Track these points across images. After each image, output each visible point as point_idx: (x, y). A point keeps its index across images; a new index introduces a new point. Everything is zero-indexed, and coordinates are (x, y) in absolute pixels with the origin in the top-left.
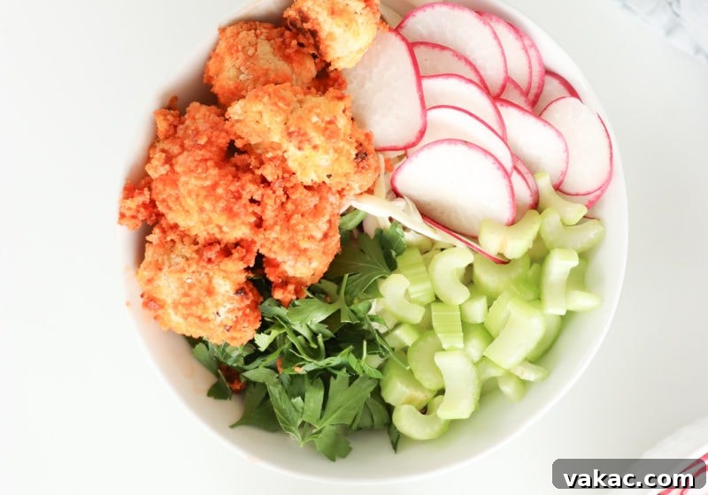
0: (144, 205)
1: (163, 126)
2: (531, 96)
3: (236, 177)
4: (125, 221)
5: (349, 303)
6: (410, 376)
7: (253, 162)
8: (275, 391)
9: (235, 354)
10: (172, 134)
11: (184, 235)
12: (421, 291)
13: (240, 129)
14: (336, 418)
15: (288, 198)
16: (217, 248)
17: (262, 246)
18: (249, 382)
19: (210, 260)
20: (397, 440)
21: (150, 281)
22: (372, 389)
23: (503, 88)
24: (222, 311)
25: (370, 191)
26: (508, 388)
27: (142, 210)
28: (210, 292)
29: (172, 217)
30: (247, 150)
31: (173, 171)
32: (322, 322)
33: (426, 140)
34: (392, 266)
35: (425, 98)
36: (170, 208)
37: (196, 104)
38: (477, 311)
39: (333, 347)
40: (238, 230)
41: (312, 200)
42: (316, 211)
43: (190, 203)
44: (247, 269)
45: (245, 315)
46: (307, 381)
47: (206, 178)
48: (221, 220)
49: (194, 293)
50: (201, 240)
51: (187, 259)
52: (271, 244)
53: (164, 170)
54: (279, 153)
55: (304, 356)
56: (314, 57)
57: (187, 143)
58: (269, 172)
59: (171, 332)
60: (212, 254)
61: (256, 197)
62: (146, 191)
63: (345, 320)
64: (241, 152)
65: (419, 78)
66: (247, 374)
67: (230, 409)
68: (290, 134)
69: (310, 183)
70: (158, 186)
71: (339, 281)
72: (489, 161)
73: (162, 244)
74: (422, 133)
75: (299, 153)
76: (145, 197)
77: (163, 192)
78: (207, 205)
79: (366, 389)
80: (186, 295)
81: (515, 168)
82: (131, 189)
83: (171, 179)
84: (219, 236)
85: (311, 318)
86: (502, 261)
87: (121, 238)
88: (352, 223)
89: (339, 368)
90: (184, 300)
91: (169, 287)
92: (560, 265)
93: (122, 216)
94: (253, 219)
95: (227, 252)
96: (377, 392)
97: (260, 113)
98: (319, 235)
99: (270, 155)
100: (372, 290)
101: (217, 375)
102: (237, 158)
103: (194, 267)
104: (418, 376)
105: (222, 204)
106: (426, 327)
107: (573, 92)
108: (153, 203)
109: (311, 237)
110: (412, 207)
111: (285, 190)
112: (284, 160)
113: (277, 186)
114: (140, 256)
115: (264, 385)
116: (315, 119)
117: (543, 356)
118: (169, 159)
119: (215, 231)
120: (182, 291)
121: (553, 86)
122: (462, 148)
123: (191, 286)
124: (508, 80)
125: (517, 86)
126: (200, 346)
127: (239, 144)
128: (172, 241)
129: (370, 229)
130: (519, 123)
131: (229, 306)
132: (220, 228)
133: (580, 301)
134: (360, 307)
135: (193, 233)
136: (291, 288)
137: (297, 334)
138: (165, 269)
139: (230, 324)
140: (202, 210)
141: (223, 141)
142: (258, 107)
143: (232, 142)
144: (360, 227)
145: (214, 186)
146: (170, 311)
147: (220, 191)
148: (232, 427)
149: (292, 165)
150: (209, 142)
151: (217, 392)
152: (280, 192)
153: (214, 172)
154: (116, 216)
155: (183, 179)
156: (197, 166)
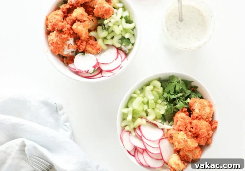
0: (213, 125)
1: (210, 141)
2: (137, 150)
3: (196, 132)
4: (216, 122)
5: (171, 108)
7: (193, 135)
8: (185, 89)
9: (193, 95)
10: (208, 139)
11: (205, 120)
12: (157, 111)
13: (195, 141)
14: (172, 84)
15: (185, 128)
16: (199, 118)
17: (190, 119)
18: (190, 89)
19: (200, 116)
20: (160, 80)
21: (211, 111)
22: (165, 90)
23: (143, 152)
24: (197, 106)
25: (168, 130)
26: (139, 92)
27: (213, 124)
28: (200, 110)
29: (207, 123)
30: (194, 137)
31: (208, 132)
32: (178, 104)
33: (158, 141)
34: (163, 115)
35: (159, 149)
36: (208, 125)
37: (204, 145)
38: (146, 107)
39: (175, 99)
40: (195, 122)
41: (180, 128)
42: (179, 126)
43: (204, 127)
44: (192, 114)
45: (192, 105)
46: (179, 92)
47: (202, 131)
48: (198, 124)
49: (203, 109)
50: (202, 119)
51: (204, 116)
52: (188, 119)
53: (209, 132)
54: (188, 137)
55: (180, 97)
57: (205, 138)
58: (190, 134)
59: (206, 100)
60: (200, 117)
61: (192, 128)
62: (213, 128)
63: (172, 105)
64: (195, 137)
65: (161, 153)
66: (190, 91)
67: (193, 84)
68: (187, 141)
69: (182, 131)
70: (211, 129)
71: (174, 112)
72: (147, 138)
73: (209, 118)
75: (184, 138)
76: (213, 127)
77: (209, 128)
78: (201, 126)
79: (167, 90)
80: (204, 109)
81: (141, 137)
82: (216, 128)
83: (208, 131)
84: (198, 120)
85: (180, 105)
86: (141, 117)
87: (217, 118)
88: (171, 123)
89: (172, 95)
90: (204, 107)
91: (208, 110)
92: (130, 118)
93: (217, 123)
94: (192, 124)
95: (197, 117)
97: (192, 145)
98: (179, 121)
99: (190, 137)
100: (167, 111)
101: (196, 90)
102: (196, 135)
103: (203, 114)
104: (157, 94)
105: (198, 127)
106: (156, 103)
107: (129, 152)
108: (211, 125)
109: (181, 121)
110: (159, 127)
111: (186, 130)
112: (187, 136)
113: (188, 131)
114: (213, 115)
115: (187, 89)
116: (182, 144)
117: (131, 99)
118: (209, 134)
119: (199, 121)
120: (205, 109)
121: (133, 153)
122: (152, 140)
123: (203, 110)
124: (142, 154)
125: (140, 152)
126: (200, 96)
127: (196, 138)
128: (207, 119)
129: (167, 122)
130: (140, 145)
131: (196, 107)
132: (198, 122)
133: (125, 110)
134: (169, 107)
135: (203, 121)
136: (184, 111)
137: (182, 102)
138: (208, 113)
139: (195, 103)
140: (202, 125)
141: (199, 139)
142: (193, 146)
143: (197, 138)
144: (169, 122)
145: (200, 130)
146: (207, 105)
147: (199, 129)
148: (193, 81)
149: (185, 135)
150: (201, 138)
151: (196, 87)
152: (187, 130)
153: (200, 133)
155: (206, 131)
156: (203, 134)
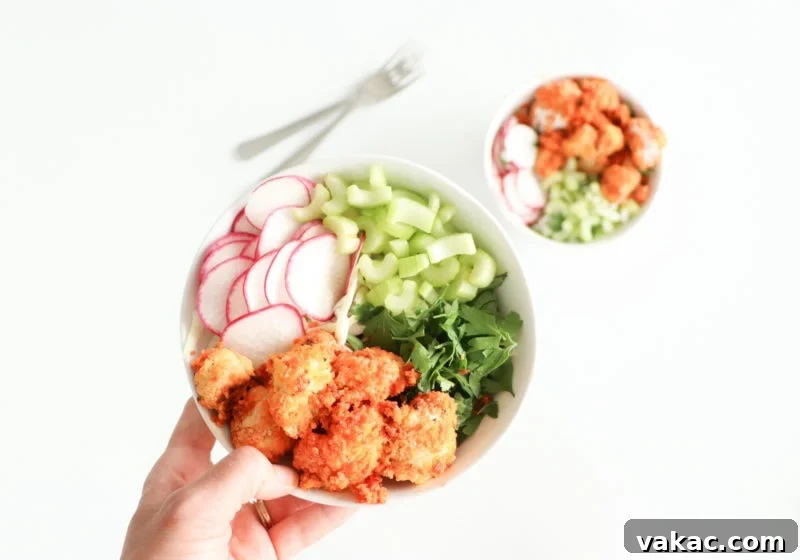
0: (369, 487)
1: (312, 483)
2: (250, 239)
3: (337, 423)
4: (382, 498)
5: (412, 333)
6: (454, 283)
7: (324, 414)
8: (482, 371)
9: (464, 406)
10: (317, 476)
11: (385, 453)
12: (393, 285)
13: (304, 429)
14: (492, 325)
15: (346, 386)
16: (388, 427)
17: (381, 397)
18: (482, 390)
19: (398, 431)
21: (421, 472)
22: (468, 307)
23: (248, 258)
24: (432, 417)
25: (333, 334)
26: (448, 215)
27: (373, 488)
28: (419, 427)
29: (374, 464)
30: (316, 419)
31: (341, 470)
32: (427, 348)
33: (290, 303)
34: (381, 309)
35: (261, 307)
36: (368, 466)
37: (294, 463)
38: (400, 246)
39: (443, 337)
40: (374, 419)
41: (345, 370)
42: (352, 366)
43: (360, 451)
44: (400, 405)
45: (432, 401)
46: (471, 351)
47: (341, 443)
48: (368, 427)
49: (423, 439)
50: (385, 440)
51: (400, 447)
52: (379, 390)
53: (342, 476)
54: (315, 396)
55: (452, 356)
56: (248, 389)
57: (320, 463)
58: (330, 400)
59: (457, 453)
60: (393, 431)
61: (348, 406)
62: (359, 487)
63: (422, 333)
64: (319, 425)
65: (249, 314)
66: (476, 394)
67: (503, 399)
68: (300, 390)
69: (333, 373)
70: (355, 478)
71: (398, 343)
72: (296, 258)
73: (393, 468)
74: (287, 306)
75: (312, 382)
76: (364, 488)
77: (358, 474)
78: (359, 439)
79: (469, 312)
80: (425, 444)
81: (299, 239)
82: (361, 498)
83: (347, 469)
84: (379, 429)
85: (425, 356)
86: (362, 235)
87: (395, 500)
88: (357, 343)
89: (458, 332)
90: (429, 444)
91: (422, 458)
92: (357, 197)
93: (379, 501)
94: (364, 407)
95: (390, 421)
96: (470, 303)
97: (290, 414)
98: (367, 361)
99: (318, 402)
100: (400, 319)
101: (482, 415)
102: (324, 426)
103: (405, 442)
104: (452, 277)
105: (357, 429)
106: (419, 279)
107: (241, 213)
108: (368, 481)
109: (369, 366)
110: (339, 304)
111: (340, 389)
112: (320, 393)
113: (337, 395)
114: (407, 484)
115: (482, 381)
116: (287, 375)
117: (423, 197)
118: (334, 474)
119: (377, 432)
120: (423, 448)
121: (241, 227)
122: (290, 279)
123: (418, 442)
124: (242, 255)
125: (244, 250)
126: (464, 431)
127: (314, 426)
128: (390, 460)
129: (360, 329)
130: (267, 242)
131: (427, 413)
132: (373, 429)
133: (378, 179)
134: (412, 324)
135: (381, 447)
136: (407, 373)
137: (438, 364)
138: (411, 462)
139: (440, 411)
140: (363, 442)
141: (314, 437)
142: (286, 416)
143: (314, 431)
144: (360, 337)
145: (346, 437)
146: (440, 454)
147: (348, 432)
148: (514, 395)
149: (321, 387)
150: (316, 445)
151: (494, 412)
152: (342, 392)
153: (337, 438)
154: (379, 506)
155: (345, 460)
156: (334, 451)
